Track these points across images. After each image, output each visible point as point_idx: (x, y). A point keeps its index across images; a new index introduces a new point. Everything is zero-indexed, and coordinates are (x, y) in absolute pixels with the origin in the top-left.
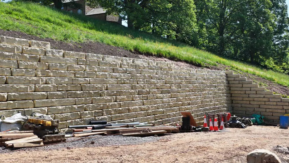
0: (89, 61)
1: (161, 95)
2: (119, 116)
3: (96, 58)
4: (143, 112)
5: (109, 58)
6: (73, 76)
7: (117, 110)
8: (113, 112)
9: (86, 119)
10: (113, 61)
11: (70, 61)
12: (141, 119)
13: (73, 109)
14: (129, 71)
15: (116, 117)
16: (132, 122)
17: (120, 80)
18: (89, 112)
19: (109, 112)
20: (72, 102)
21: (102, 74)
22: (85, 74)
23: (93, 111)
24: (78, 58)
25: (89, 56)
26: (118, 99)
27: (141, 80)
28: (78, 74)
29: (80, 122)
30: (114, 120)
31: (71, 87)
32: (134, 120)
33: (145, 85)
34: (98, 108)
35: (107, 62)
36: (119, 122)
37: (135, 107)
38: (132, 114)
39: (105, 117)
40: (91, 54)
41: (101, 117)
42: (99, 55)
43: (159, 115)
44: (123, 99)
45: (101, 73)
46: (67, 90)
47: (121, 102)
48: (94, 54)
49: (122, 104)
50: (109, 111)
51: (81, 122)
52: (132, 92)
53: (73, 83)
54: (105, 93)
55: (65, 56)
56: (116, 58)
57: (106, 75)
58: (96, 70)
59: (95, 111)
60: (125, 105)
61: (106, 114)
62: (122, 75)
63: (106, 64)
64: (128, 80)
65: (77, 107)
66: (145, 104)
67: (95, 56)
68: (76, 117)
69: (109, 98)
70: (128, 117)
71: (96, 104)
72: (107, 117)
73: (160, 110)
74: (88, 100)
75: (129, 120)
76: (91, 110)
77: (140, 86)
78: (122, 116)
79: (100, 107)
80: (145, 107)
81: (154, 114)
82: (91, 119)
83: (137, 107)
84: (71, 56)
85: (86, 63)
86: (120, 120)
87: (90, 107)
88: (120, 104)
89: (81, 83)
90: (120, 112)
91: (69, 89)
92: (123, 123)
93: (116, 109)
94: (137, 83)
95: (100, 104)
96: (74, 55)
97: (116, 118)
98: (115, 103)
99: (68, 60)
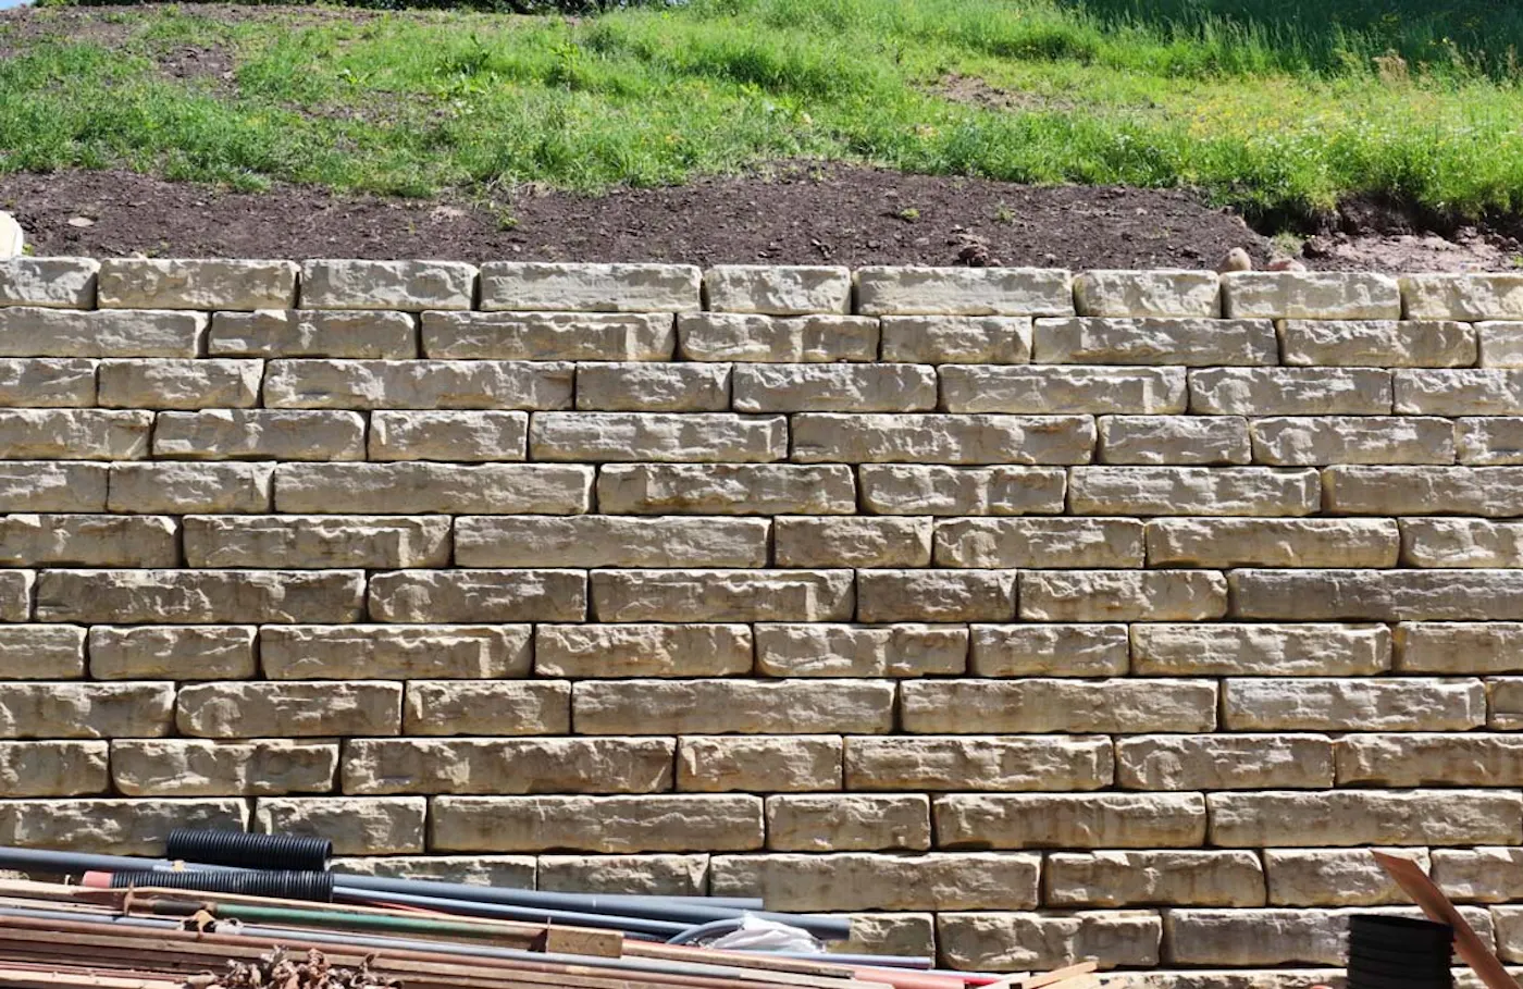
0: (317, 319)
1: (1206, 637)
2: (526, 818)
3: (397, 295)
4: (860, 805)
5: (540, 288)
6: (135, 446)
7: (508, 753)
8: (461, 773)
9: (142, 807)
10: (586, 308)
11: (129, 336)
12: (823, 872)
13: (48, 712)
14: (759, 391)
15: (490, 822)
16: (690, 891)
17: (626, 478)
18: (190, 750)
19: (412, 765)
20: (54, 655)
21: (426, 426)
22: (246, 433)
23: (245, 748)
24: (217, 301)
25: (333, 282)
26: (556, 652)
27: (926, 470)
28: (180, 429)
29: (83, 824)
30: (451, 846)
31: (80, 534)
32: (709, 875)
33: (968, 525)
34: (298, 724)
35: (507, 318)
36: (501, 873)
37: (750, 743)
38: (698, 809)
39: (362, 806)
40: (354, 267)
41: (302, 808)
42: (436, 266)
43: (1119, 857)
44: (620, 658)
45: (414, 420)
46: (44, 557)
47: (585, 685)
48: (387, 265)
49: (582, 705)
50: (414, 757)
51: (99, 825)
52: (758, 593)
53: (111, 506)
54: (417, 588)
55: (103, 298)
56: (635, 279)
57: (469, 432)
58: (375, 390)
59: (261, 748)
60: (626, 716)
61: (373, 783)
62: (672, 426)
63: (495, 338)
64: (724, 473)
65: (92, 698)
66: (909, 725)
67: (391, 280)
68: (59, 783)
69: (447, 636)
70: (649, 835)
71: (289, 690)
72: (380, 806)
73: (1144, 801)
74: (215, 643)
75: (650, 867)
76: (227, 731)
77: (890, 532)
78: (569, 819)
79: (325, 718)
80: (916, 749)
81: (1041, 832)
82: (202, 814)
83: (784, 744)
84: (160, 290)
85: (283, 342)
86: (536, 853)
87: (215, 707)
88: (571, 698)
89: (180, 500)
90: (549, 776)
91: (59, 551)
92: (563, 889)
93: (498, 748)
94: (851, 506)
95: (332, 692)
96: (180, 286)
97: (485, 832)
98: (513, 689)
99: (113, 327)
